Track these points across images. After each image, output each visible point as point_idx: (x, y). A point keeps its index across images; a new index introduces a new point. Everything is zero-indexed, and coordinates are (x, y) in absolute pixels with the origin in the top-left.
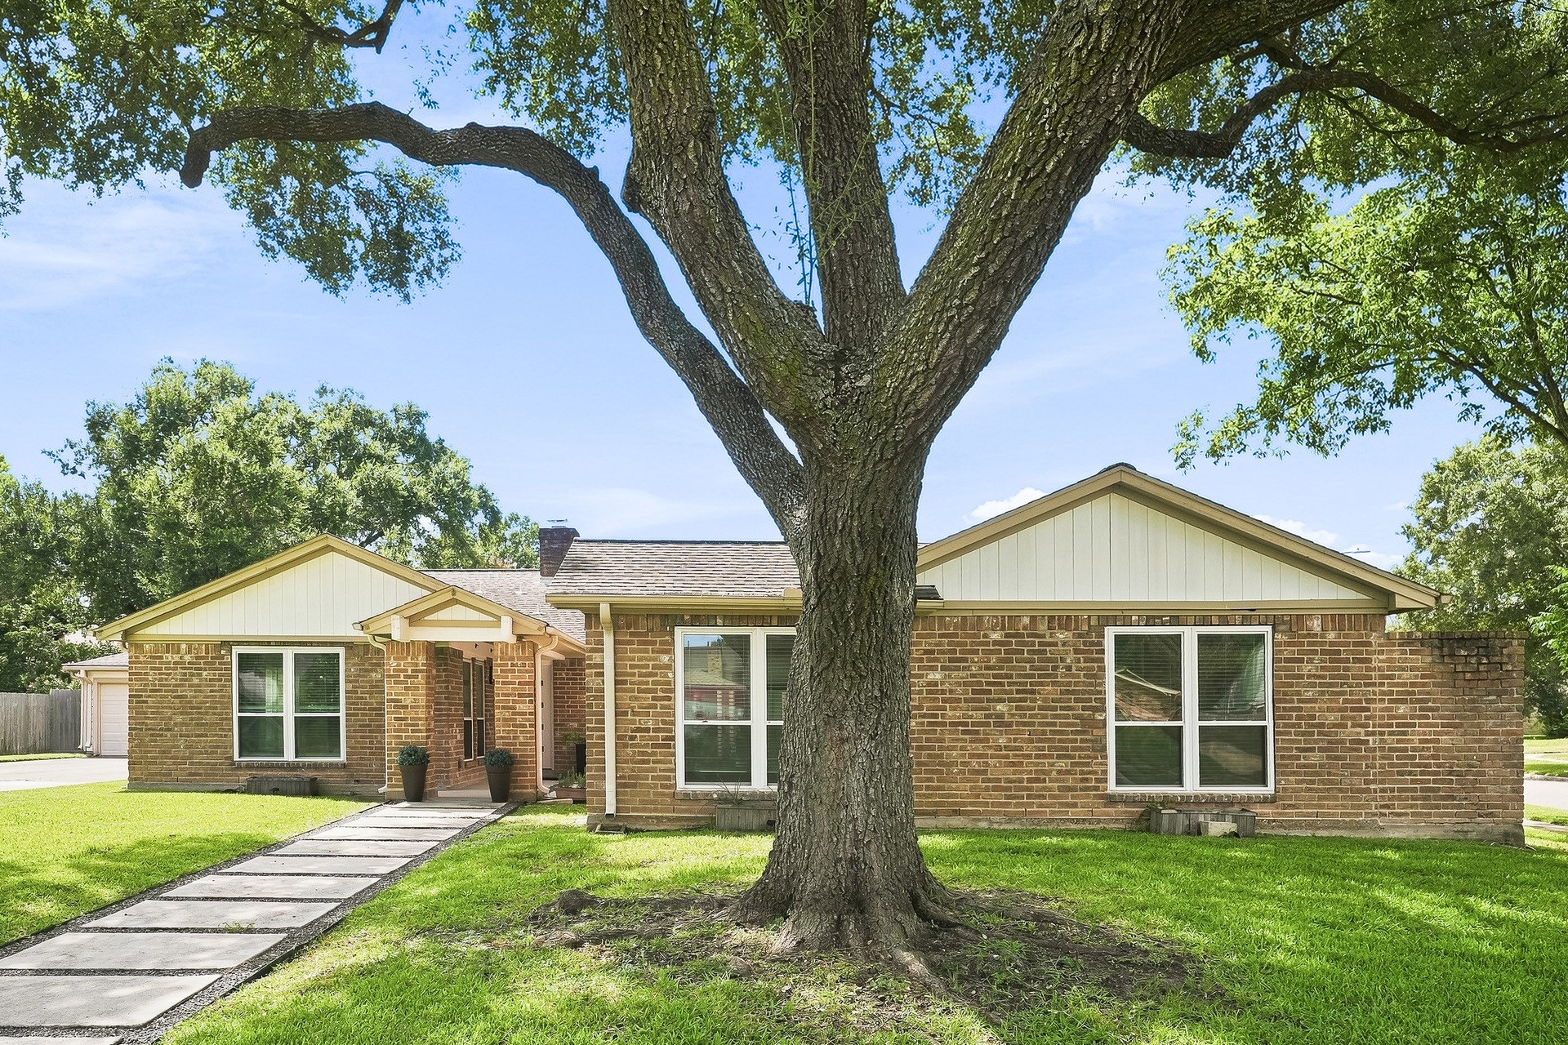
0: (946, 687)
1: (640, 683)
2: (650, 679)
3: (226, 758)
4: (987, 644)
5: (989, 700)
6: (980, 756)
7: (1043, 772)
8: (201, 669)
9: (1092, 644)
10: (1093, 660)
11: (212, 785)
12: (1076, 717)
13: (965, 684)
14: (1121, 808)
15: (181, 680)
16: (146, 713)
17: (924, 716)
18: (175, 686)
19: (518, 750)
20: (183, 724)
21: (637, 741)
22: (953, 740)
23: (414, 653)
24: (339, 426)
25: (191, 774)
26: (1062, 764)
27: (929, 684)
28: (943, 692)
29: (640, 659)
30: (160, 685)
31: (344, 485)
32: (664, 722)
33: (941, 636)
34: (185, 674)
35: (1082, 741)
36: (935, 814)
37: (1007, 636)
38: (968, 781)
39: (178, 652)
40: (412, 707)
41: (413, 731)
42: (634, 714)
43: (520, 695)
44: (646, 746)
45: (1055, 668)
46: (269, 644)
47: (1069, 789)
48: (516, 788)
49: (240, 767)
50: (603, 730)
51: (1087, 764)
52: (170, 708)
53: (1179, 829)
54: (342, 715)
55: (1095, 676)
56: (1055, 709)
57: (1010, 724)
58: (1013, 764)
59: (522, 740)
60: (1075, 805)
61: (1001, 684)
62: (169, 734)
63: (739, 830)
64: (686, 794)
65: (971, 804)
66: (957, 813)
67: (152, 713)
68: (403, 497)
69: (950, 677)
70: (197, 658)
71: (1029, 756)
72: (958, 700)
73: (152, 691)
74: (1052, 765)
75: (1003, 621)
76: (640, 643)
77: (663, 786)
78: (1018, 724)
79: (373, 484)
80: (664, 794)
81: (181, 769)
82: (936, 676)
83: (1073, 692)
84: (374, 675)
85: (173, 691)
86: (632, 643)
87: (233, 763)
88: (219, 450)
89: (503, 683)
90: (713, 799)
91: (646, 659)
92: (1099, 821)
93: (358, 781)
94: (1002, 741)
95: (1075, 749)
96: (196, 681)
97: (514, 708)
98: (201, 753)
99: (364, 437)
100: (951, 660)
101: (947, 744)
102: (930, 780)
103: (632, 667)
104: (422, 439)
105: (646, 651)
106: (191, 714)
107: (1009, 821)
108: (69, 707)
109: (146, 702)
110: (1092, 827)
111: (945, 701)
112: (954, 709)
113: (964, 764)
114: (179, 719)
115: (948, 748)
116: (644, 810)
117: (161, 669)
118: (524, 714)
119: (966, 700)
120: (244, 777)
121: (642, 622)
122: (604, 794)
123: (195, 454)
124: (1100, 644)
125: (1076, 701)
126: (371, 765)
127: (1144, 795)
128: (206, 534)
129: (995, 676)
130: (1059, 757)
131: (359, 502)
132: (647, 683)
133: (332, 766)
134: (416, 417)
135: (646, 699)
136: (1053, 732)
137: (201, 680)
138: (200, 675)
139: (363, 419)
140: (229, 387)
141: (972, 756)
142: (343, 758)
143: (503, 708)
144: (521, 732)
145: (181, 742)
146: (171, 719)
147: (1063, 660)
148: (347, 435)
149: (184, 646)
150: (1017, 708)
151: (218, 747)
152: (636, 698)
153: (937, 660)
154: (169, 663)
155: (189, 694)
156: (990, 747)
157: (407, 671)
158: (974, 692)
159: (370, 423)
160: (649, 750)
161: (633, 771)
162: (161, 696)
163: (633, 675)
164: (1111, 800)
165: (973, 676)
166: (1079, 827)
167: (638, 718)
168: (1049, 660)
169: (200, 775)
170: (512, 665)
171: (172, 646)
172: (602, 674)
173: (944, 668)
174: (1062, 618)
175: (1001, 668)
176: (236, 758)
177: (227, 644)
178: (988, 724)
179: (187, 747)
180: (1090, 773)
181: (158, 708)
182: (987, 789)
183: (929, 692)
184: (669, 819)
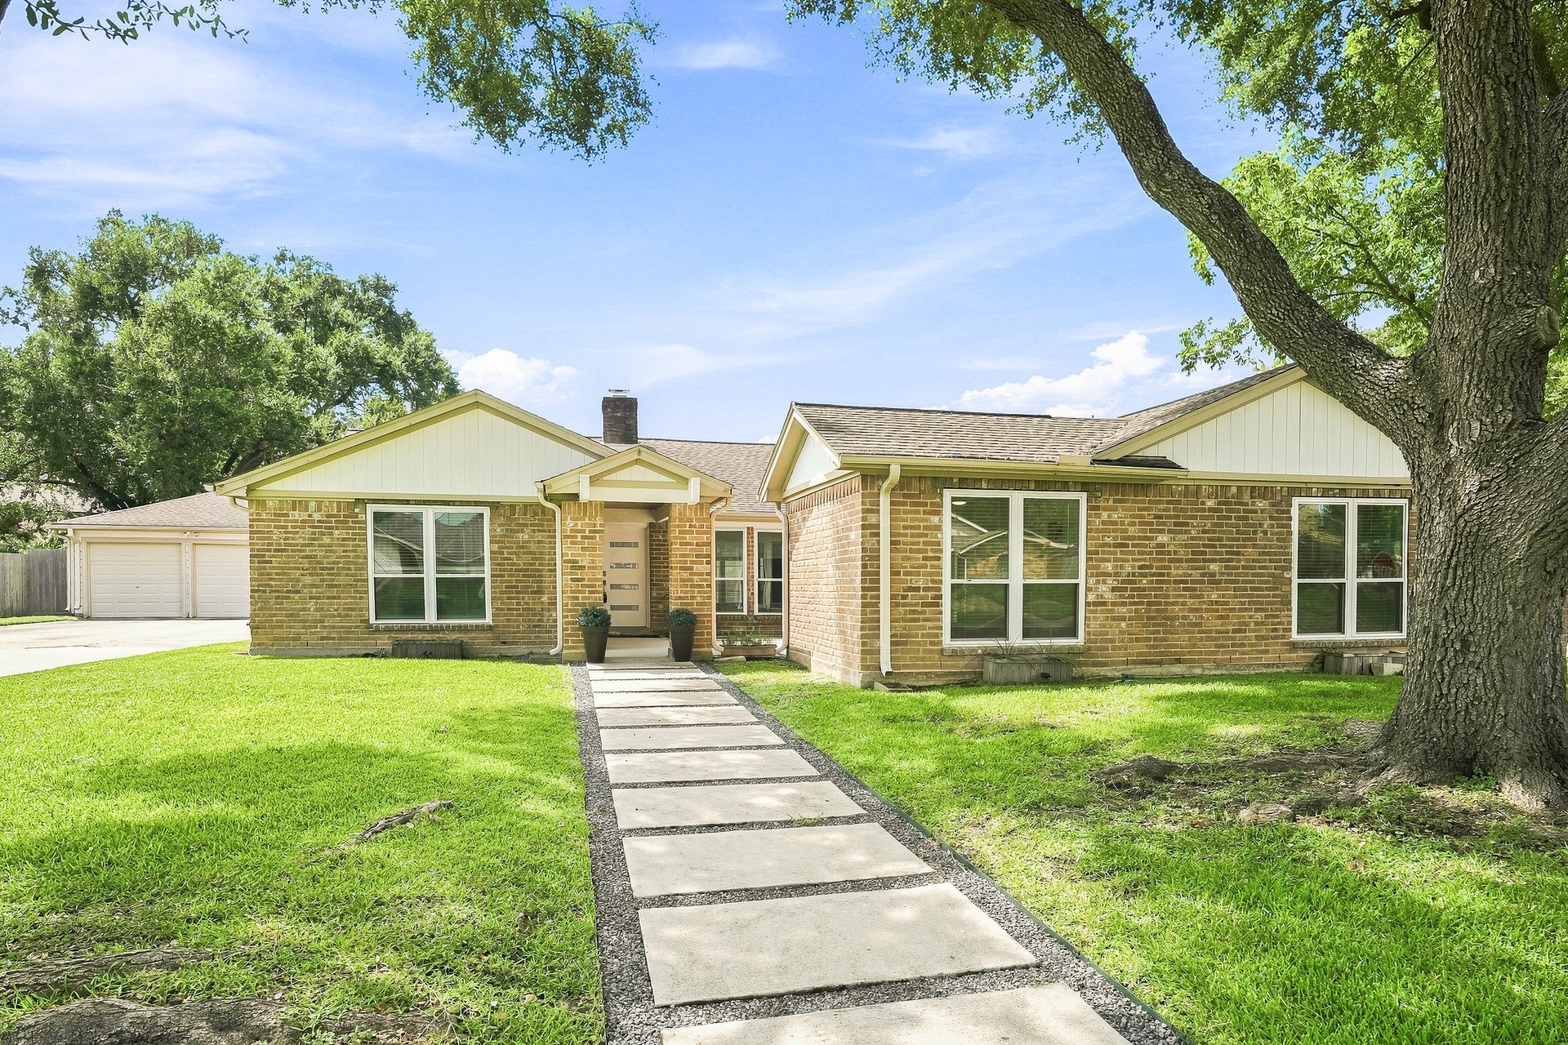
0: (1171, 549)
1: (912, 544)
2: (921, 540)
3: (362, 621)
4: (1204, 510)
5: (1205, 561)
6: (1197, 610)
7: (1244, 624)
8: (332, 528)
9: (1283, 512)
10: (1283, 526)
11: (346, 649)
12: (1270, 575)
13: (1186, 546)
14: (1301, 653)
15: (310, 539)
16: (270, 574)
17: (1153, 575)
18: (303, 545)
19: (696, 610)
20: (313, 586)
21: (908, 601)
22: (1177, 596)
23: (591, 513)
24: (309, 293)
25: (323, 638)
26: (1259, 616)
27: (1158, 545)
28: (1169, 553)
29: (913, 520)
30: (286, 545)
31: (320, 350)
32: (933, 581)
33: (1169, 502)
34: (314, 533)
35: (1274, 596)
36: (1160, 663)
37: (1219, 503)
38: (1187, 633)
39: (306, 510)
40: (589, 568)
41: (590, 592)
42: (906, 574)
43: (698, 556)
44: (917, 605)
45: (1255, 533)
46: (407, 502)
47: (1263, 638)
48: (699, 646)
49: (377, 630)
50: (878, 589)
51: (1277, 616)
52: (298, 569)
53: (1355, 671)
54: (487, 575)
55: (1284, 540)
56: (1254, 568)
57: (1219, 582)
58: (1221, 617)
59: (699, 600)
60: (1267, 652)
61: (1214, 546)
62: (297, 596)
63: (1015, 684)
64: (954, 651)
65: (1189, 653)
66: (1179, 661)
67: (277, 574)
68: (378, 365)
69: (1174, 540)
70: (327, 516)
71: (1233, 610)
72: (1180, 561)
73: (276, 550)
74: (1251, 617)
75: (1217, 489)
76: (913, 504)
77: (932, 643)
78: (1227, 582)
79: (350, 351)
80: (931, 651)
81: (312, 633)
82: (1163, 538)
83: (1268, 554)
84: (520, 535)
85: (299, 551)
86: (904, 504)
87: (370, 626)
88: (199, 309)
89: (681, 544)
90: (977, 655)
91: (917, 520)
92: (1284, 665)
93: (504, 643)
94: (1214, 597)
95: (1268, 603)
96: (326, 540)
97: (691, 568)
98: (334, 616)
99: (336, 306)
100: (1176, 524)
101: (1171, 600)
102: (1158, 632)
103: (905, 527)
104: (391, 312)
105: (918, 512)
106: (322, 574)
107: (1218, 667)
108: (50, 567)
109: (271, 562)
110: (1278, 670)
111: (1170, 561)
112: (1177, 568)
113: (1184, 617)
114: (308, 580)
115: (1173, 604)
116: (914, 666)
117: (286, 527)
118: (701, 574)
119: (1187, 561)
120: (384, 642)
121: (915, 484)
122: (878, 652)
123: (173, 309)
124: (1289, 512)
125: (1271, 561)
126: (518, 627)
127: (1319, 642)
128: (186, 393)
129: (1210, 539)
130: (1257, 610)
131: (338, 369)
132: (918, 543)
133: (478, 628)
134: (383, 289)
135: (917, 559)
136: (1252, 589)
137: (333, 539)
138: (332, 534)
139: (333, 288)
140: (193, 246)
141: (1191, 610)
142: (488, 620)
143: (681, 568)
144: (699, 592)
145: (311, 605)
146: (298, 580)
147: (1261, 525)
148: (318, 300)
149: (312, 505)
150: (1227, 567)
151: (353, 609)
152: (909, 559)
153: (1164, 524)
154: (296, 521)
155: (318, 553)
156: (1204, 603)
157: (584, 531)
158: (1193, 553)
159: (340, 292)
160: (919, 609)
161: (905, 629)
162: (288, 557)
163: (905, 535)
164: (1294, 646)
165: (1192, 539)
166: (1269, 670)
167: (909, 578)
168: (1252, 525)
169: (333, 639)
170: (690, 526)
171: (299, 504)
172: (878, 535)
173: (1170, 531)
174: (1261, 490)
175: (1214, 532)
176: (372, 620)
177: (361, 502)
178: (1203, 582)
179: (317, 610)
180: (1279, 624)
181: (285, 568)
182: (1201, 639)
183: (1158, 553)
184: (937, 675)
